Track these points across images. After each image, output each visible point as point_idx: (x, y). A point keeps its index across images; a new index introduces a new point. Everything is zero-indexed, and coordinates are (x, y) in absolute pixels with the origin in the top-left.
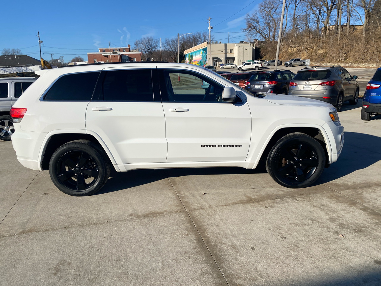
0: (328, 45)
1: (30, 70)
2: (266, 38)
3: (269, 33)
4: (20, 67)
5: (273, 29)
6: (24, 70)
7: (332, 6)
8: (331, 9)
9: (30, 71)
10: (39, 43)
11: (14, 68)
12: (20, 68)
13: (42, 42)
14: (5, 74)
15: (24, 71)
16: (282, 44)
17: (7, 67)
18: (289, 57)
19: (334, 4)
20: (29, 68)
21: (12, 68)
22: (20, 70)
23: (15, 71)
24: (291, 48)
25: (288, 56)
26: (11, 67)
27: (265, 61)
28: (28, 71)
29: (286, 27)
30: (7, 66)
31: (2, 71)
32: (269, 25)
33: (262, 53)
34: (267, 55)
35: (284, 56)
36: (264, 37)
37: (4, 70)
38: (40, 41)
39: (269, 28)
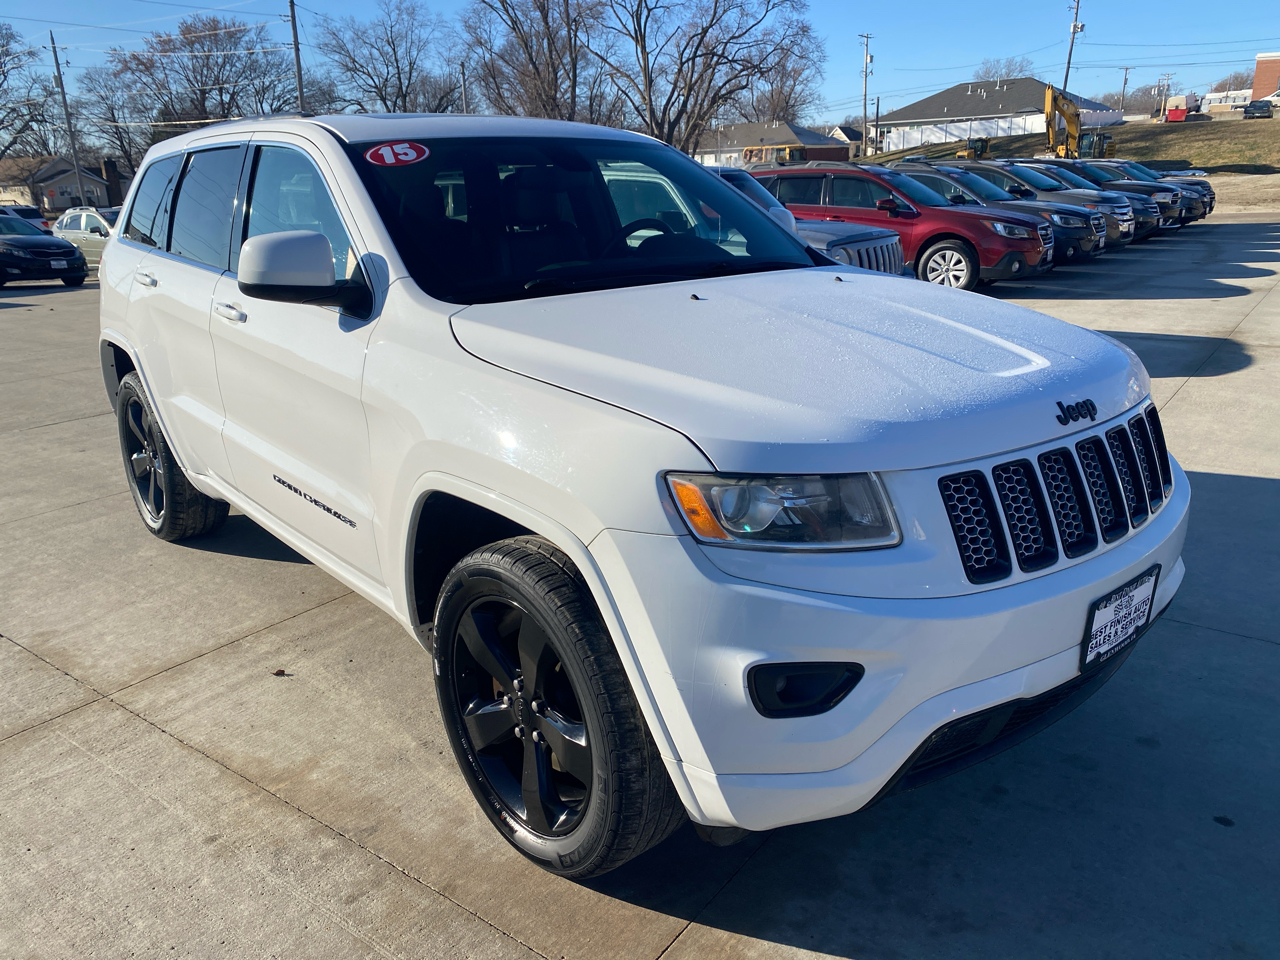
1: (1020, 128)
4: (993, 118)
6: (1003, 129)
9: (1021, 133)
10: (1072, 30)
11: (975, 124)
12: (992, 124)
13: (1083, 26)
14: (946, 143)
15: (1001, 134)
17: (952, 121)
20: (1019, 121)
21: (969, 123)
22: (991, 130)
23: (977, 132)
26: (967, 120)
28: (1013, 134)
30: (955, 119)
31: (938, 135)
37: (946, 131)
38: (1075, 26)
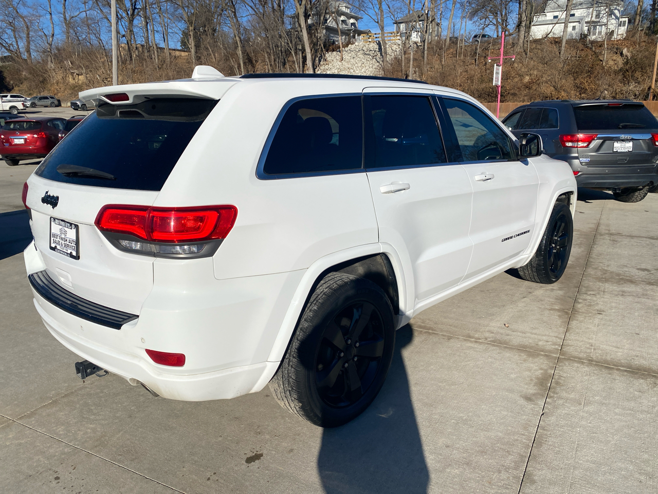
0: (142, 76)
2: (9, 50)
3: (17, 42)
5: (24, 35)
7: (134, 11)
8: (133, 14)
16: (52, 66)
18: (72, 93)
19: (135, 8)
24: (73, 76)
25: (69, 89)
27: (23, 97)
29: (53, 35)
32: (12, 26)
33: (8, 79)
34: (21, 86)
35: (60, 89)
36: (7, 49)
39: (14, 31)
